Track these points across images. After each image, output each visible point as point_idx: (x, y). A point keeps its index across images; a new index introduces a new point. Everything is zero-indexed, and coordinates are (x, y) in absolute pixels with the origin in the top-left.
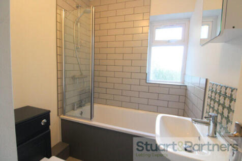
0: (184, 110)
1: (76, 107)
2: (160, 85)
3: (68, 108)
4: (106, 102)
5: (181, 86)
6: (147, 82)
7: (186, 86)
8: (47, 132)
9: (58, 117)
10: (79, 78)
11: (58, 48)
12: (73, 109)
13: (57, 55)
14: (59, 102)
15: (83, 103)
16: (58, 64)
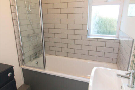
0: (117, 59)
1: (32, 58)
2: (98, 40)
3: (26, 60)
4: (55, 53)
5: (115, 40)
6: (88, 37)
7: (120, 40)
8: (13, 81)
9: (20, 67)
10: (32, 36)
11: (13, 14)
12: (31, 60)
13: (13, 19)
14: (19, 56)
15: (38, 55)
16: (15, 27)
